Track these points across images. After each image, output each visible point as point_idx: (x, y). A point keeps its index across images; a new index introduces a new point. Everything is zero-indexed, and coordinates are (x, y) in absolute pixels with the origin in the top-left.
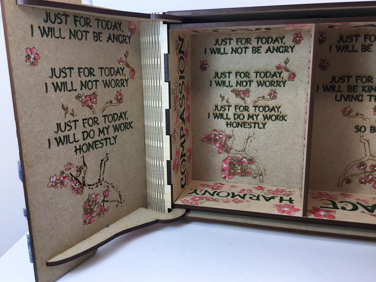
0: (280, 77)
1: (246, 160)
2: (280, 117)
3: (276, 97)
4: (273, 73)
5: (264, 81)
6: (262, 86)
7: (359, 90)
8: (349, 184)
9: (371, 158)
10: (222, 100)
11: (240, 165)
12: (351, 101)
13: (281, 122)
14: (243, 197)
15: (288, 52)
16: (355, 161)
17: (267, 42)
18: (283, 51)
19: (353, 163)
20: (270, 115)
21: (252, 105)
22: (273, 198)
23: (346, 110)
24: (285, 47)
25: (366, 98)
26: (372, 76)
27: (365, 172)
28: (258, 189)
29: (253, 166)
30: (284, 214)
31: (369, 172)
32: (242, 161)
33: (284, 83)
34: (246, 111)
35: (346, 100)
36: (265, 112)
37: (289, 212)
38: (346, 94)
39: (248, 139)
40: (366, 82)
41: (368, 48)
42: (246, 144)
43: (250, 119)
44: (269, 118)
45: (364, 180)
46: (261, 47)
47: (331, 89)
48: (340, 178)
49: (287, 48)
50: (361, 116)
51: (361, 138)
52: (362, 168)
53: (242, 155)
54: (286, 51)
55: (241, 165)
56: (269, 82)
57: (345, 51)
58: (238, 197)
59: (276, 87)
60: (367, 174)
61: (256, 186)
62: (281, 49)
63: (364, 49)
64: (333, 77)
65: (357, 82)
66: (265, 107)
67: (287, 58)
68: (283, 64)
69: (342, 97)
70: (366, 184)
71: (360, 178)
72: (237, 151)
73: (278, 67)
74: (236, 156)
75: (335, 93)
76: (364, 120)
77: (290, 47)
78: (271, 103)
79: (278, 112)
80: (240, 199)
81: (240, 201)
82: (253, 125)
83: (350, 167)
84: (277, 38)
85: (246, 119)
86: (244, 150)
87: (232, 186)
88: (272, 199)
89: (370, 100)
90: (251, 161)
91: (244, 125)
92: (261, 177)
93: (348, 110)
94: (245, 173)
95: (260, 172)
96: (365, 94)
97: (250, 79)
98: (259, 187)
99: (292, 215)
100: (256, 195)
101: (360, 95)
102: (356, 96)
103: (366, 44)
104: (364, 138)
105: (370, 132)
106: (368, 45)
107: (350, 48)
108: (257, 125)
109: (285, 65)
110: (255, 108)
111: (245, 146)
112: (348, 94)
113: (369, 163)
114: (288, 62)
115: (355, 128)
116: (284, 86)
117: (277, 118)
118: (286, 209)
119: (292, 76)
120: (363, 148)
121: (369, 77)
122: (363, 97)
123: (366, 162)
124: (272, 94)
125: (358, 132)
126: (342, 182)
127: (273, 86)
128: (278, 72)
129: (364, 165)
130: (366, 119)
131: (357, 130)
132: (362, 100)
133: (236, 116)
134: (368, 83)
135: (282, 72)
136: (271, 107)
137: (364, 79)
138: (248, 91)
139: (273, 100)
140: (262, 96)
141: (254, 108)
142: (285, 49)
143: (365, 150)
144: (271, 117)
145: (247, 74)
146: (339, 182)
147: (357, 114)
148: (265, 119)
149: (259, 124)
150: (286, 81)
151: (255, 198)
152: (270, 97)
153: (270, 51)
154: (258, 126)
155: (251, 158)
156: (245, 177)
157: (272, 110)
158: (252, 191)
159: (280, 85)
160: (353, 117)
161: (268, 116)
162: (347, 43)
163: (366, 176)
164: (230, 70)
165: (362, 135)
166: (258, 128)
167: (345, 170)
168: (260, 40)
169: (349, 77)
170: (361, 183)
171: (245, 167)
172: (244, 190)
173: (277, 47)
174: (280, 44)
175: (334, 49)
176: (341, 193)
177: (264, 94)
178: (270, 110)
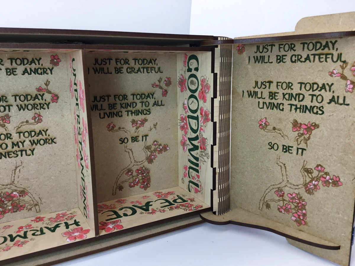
0: (42, 99)
1: (17, 194)
2: (49, 140)
3: (42, 120)
4: (34, 96)
5: (25, 105)
6: (24, 110)
7: (118, 106)
8: (122, 190)
9: (135, 164)
11: (10, 201)
12: (113, 117)
13: (51, 145)
14: (25, 237)
15: (47, 74)
16: (124, 169)
17: (22, 62)
18: (41, 72)
19: (122, 171)
20: (38, 140)
21: (15, 131)
22: (57, 226)
23: (110, 126)
24: (44, 69)
25: (125, 114)
26: (127, 94)
27: (133, 177)
28: (37, 222)
29: (27, 198)
30: (77, 240)
31: (136, 176)
32: (12, 195)
33: (48, 105)
34: (9, 139)
35: (109, 117)
36: (32, 137)
37: (81, 236)
38: (108, 111)
39: (15, 170)
40: (122, 100)
41: (120, 70)
42: (13, 175)
43: (15, 147)
44: (37, 143)
45: (133, 184)
46: (16, 69)
47: (94, 109)
48: (113, 187)
49: (45, 70)
50: (123, 130)
51: (126, 148)
52: (130, 173)
53: (12, 188)
54: (45, 72)
55: (12, 200)
56: (31, 105)
57: (102, 73)
58: (18, 238)
59: (39, 110)
60: (134, 178)
61: (34, 219)
62: (39, 71)
63: (117, 71)
64: (94, 97)
65: (115, 100)
66: (31, 132)
67: (47, 81)
68: (44, 86)
69: (105, 114)
70: (134, 186)
71: (129, 183)
72: (3, 185)
73: (39, 89)
74: (4, 191)
75: (99, 111)
76: (126, 132)
77: (49, 68)
78: (37, 127)
79: (46, 135)
80: (22, 240)
81: (23, 243)
82: (19, 153)
83: (120, 175)
84: (33, 59)
85: (10, 148)
86: (13, 182)
87: (6, 227)
88: (57, 228)
89: (128, 115)
90: (23, 193)
91: (9, 155)
92: (37, 207)
93: (111, 126)
94: (17, 208)
95: (35, 203)
96: (123, 110)
97: (8, 103)
98: (37, 218)
99: (84, 238)
100: (39, 229)
101: (119, 112)
102: (117, 112)
103: (118, 67)
104: (128, 148)
105: (132, 142)
106: (120, 68)
107: (106, 70)
108: (24, 153)
109: (46, 87)
110: (20, 135)
111: (13, 178)
113: (134, 169)
114: (49, 84)
115: (120, 140)
116: (48, 108)
117: (46, 141)
118: (76, 234)
119: (55, 98)
120: (128, 156)
121: (124, 95)
122: (122, 113)
123: (132, 167)
124: (36, 118)
125: (122, 143)
126: (116, 191)
127: (37, 109)
128: (40, 95)
129: (131, 171)
130: (127, 132)
131: (121, 142)
132: (122, 116)
134: (124, 100)
135: (43, 94)
136: (37, 131)
137: (121, 98)
138: (8, 117)
139: (39, 124)
140: (25, 121)
141: (18, 134)
142: (44, 71)
143: (130, 158)
144: (39, 141)
145: (3, 98)
146: (113, 191)
147: (120, 128)
148: (32, 145)
149: (26, 151)
150: (49, 103)
151: (39, 233)
152: (35, 120)
153: (28, 72)
154: (26, 153)
155: (22, 189)
156: (18, 212)
157: (39, 134)
158: (31, 225)
159: (44, 107)
160: (117, 131)
161: (36, 141)
162: (102, 66)
163: (134, 179)
165: (126, 146)
166: (26, 155)
167: (117, 179)
168: (14, 61)
169: (109, 96)
170: (131, 186)
171: (16, 202)
172: (21, 228)
173: (35, 69)
174: (37, 66)
175: (92, 71)
176: (116, 200)
177: (27, 119)
178: (37, 135)
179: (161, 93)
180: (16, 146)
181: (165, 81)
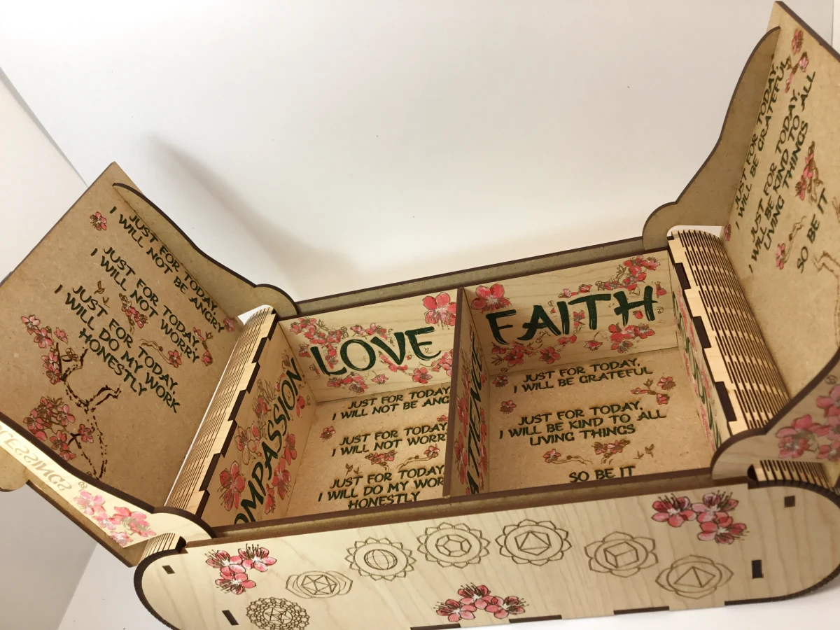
0: (443, 429)
3: (438, 455)
4: (432, 426)
5: (419, 438)
6: (416, 443)
10: (349, 471)
12: (556, 441)
17: (426, 395)
20: (426, 480)
21: (397, 470)
23: (550, 454)
25: (579, 436)
26: (582, 409)
34: (387, 480)
35: (547, 442)
36: (419, 476)
38: (546, 435)
40: (573, 417)
41: (568, 382)
43: (392, 490)
44: (425, 484)
46: (416, 402)
47: (522, 433)
50: (576, 459)
56: (427, 437)
57: (537, 389)
59: (437, 442)
62: (446, 400)
63: (562, 383)
64: (523, 418)
65: (560, 419)
66: (419, 470)
69: (541, 439)
73: (441, 419)
75: (530, 436)
76: (583, 463)
78: (429, 464)
79: (440, 473)
82: (396, 500)
84: (440, 389)
85: (384, 492)
89: (586, 437)
91: (380, 501)
93: (553, 454)
96: (576, 431)
97: (397, 438)
101: (568, 433)
102: (563, 435)
103: (564, 378)
105: (597, 478)
106: (567, 379)
107: (543, 385)
108: (403, 499)
110: (403, 474)
112: (550, 434)
115: (571, 476)
121: (577, 411)
122: (574, 434)
124: (430, 452)
125: (576, 480)
128: (441, 424)
130: (586, 462)
131: (574, 479)
132: (573, 439)
133: (369, 490)
134: (577, 417)
135: (446, 424)
136: (429, 468)
137: (570, 414)
138: (393, 453)
139: (433, 459)
140: (414, 456)
141: (400, 473)
144: (427, 482)
145: (393, 433)
147: (569, 457)
148: (417, 487)
149: (406, 495)
152: (428, 455)
153: (430, 403)
154: (406, 498)
157: (429, 472)
159: (444, 438)
160: (563, 461)
161: (424, 482)
164: (368, 432)
166: (405, 501)
168: (415, 395)
169: (547, 415)
173: (440, 398)
174: (444, 395)
175: (520, 389)
177: (418, 454)
178: (427, 473)
179: (655, 400)
180: (393, 488)
181: (661, 382)
